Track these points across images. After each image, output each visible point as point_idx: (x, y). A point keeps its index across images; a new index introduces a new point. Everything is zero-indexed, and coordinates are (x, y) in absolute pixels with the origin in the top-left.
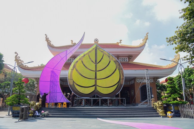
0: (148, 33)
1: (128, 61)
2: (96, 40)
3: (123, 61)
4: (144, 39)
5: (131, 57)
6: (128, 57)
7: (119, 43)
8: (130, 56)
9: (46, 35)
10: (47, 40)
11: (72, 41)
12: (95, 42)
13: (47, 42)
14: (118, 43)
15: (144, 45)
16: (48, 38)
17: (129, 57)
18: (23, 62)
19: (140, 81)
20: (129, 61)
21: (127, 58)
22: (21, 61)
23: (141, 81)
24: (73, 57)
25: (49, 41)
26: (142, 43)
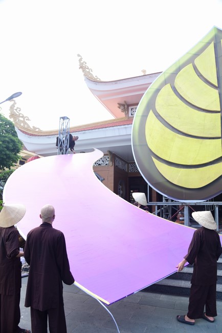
9: (79, 55)
10: (83, 66)
13: (83, 71)
16: (86, 63)
18: (28, 120)
22: (23, 117)
25: (88, 70)
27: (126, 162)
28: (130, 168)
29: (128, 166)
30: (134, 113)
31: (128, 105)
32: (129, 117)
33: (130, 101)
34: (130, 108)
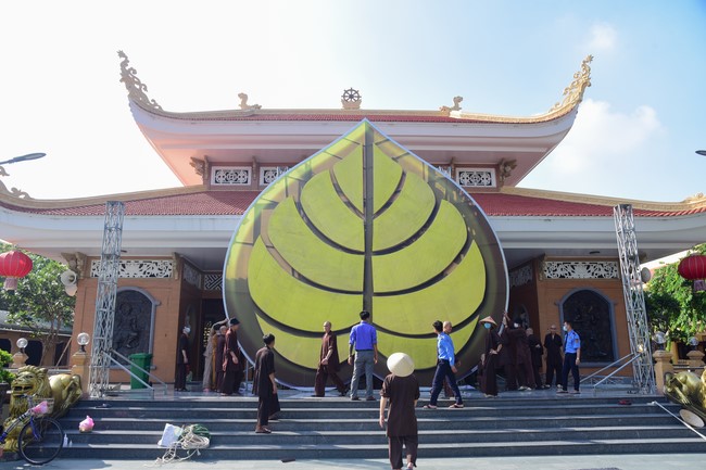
0: (591, 58)
1: (494, 185)
2: (351, 97)
3: (475, 185)
4: (573, 87)
5: (508, 169)
6: (496, 167)
7: (451, 110)
8: (505, 165)
9: (121, 54)
10: (128, 77)
11: (244, 97)
12: (345, 101)
13: (128, 87)
14: (445, 109)
15: (571, 113)
16: (135, 72)
17: (501, 168)
18: (5, 174)
19: (559, 272)
20: (500, 183)
21: (493, 171)
23: (563, 273)
24: (250, 164)
25: (138, 87)
26: (564, 103)
27: (199, 271)
28: (207, 282)
29: (203, 278)
30: (222, 179)
31: (211, 163)
32: (210, 187)
33: (215, 157)
34: (214, 169)
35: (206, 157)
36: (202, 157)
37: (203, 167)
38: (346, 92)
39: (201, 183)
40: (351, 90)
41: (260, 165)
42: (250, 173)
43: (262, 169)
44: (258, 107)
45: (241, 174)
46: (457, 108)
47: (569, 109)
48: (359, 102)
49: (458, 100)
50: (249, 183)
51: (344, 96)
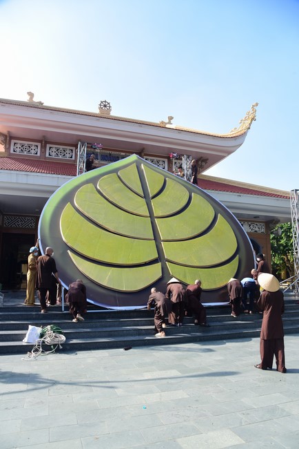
0: (257, 104)
2: (105, 106)
4: (246, 120)
5: (204, 164)
7: (166, 124)
8: (203, 160)
11: (31, 95)
12: (100, 108)
14: (162, 122)
15: (244, 135)
17: (200, 162)
24: (40, 141)
26: (240, 129)
28: (6, 221)
29: (3, 218)
30: (18, 150)
31: (11, 138)
32: (10, 154)
33: (15, 132)
34: (13, 142)
35: (9, 132)
36: (5, 132)
37: (6, 139)
38: (102, 102)
39: (3, 150)
40: (105, 102)
41: (47, 142)
42: (39, 147)
43: (48, 146)
44: (41, 103)
45: (33, 148)
46: (170, 123)
47: (242, 132)
48: (109, 110)
49: (171, 118)
50: (39, 154)
51: (100, 105)
